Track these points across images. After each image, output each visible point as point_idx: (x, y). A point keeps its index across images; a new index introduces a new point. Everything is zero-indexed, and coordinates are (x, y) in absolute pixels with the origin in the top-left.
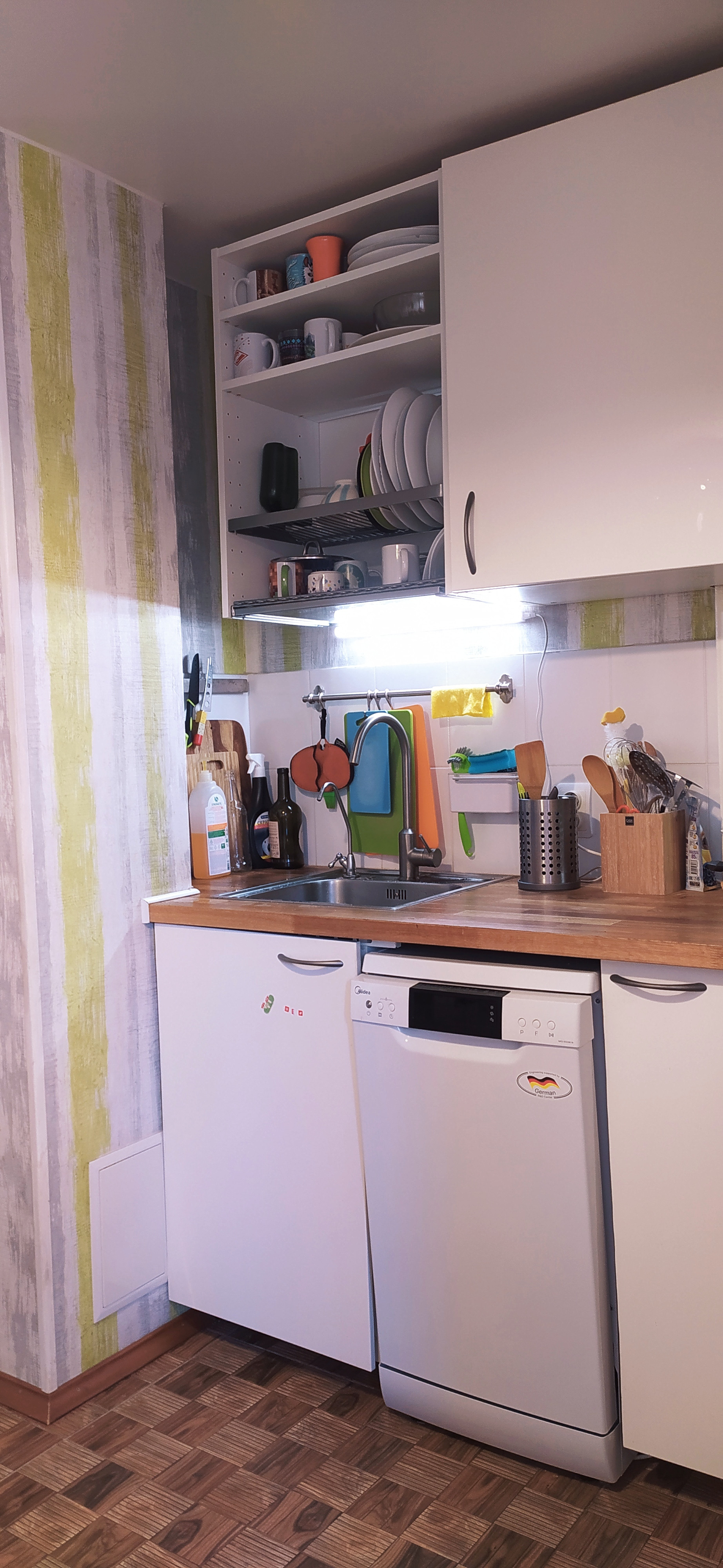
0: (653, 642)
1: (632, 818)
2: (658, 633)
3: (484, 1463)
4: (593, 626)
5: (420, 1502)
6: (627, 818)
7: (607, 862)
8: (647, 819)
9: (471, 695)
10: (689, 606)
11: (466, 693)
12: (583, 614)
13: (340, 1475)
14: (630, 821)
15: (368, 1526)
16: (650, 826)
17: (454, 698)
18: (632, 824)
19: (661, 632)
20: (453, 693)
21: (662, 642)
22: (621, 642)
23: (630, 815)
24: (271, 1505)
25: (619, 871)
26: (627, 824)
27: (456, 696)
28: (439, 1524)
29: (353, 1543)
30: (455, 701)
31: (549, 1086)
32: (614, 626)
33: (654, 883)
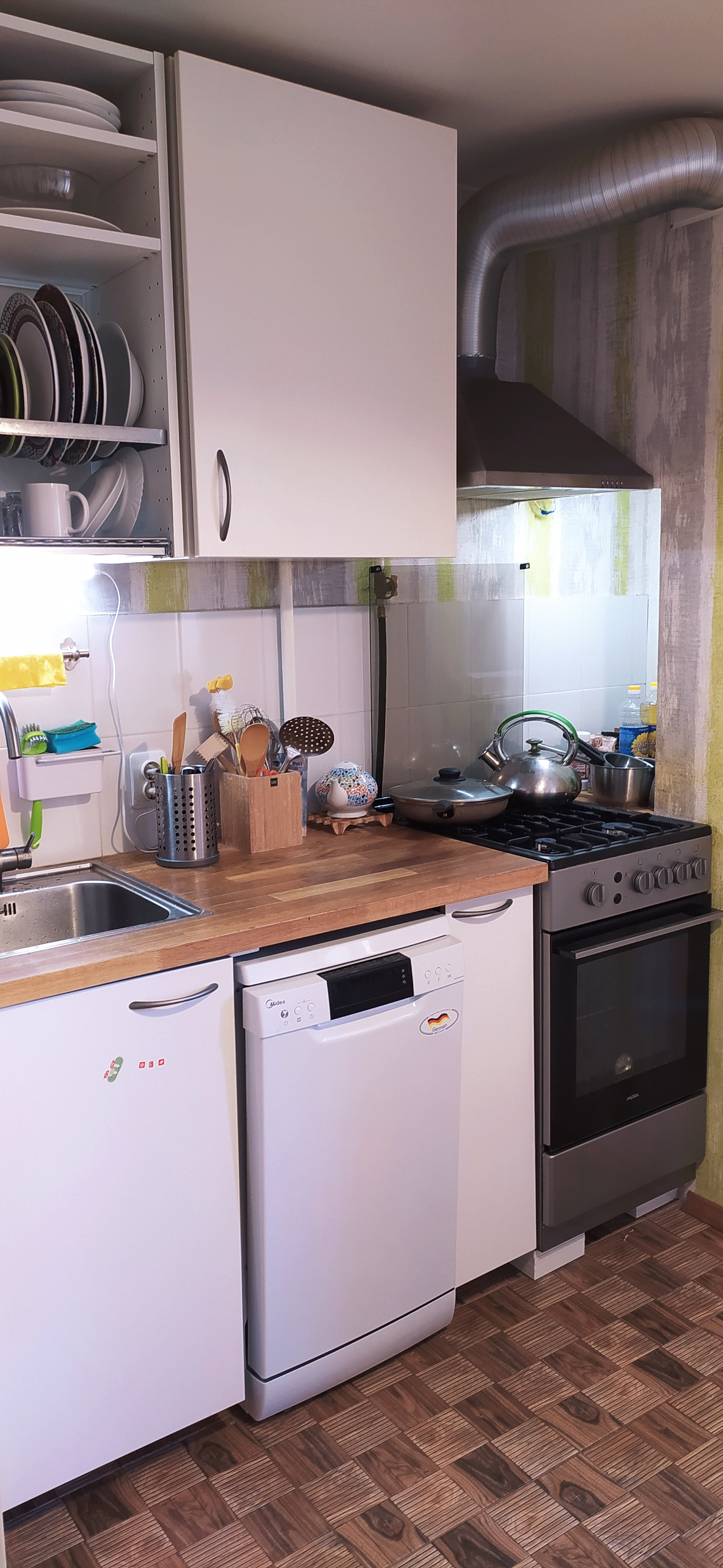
0: (216, 608)
1: (276, 779)
2: (219, 600)
3: (370, 1389)
4: (157, 588)
5: (402, 1443)
6: (272, 780)
7: (255, 825)
8: (289, 779)
9: (46, 662)
10: (245, 575)
11: (40, 661)
12: (147, 576)
13: (332, 1487)
14: (275, 782)
15: (415, 1486)
16: (291, 785)
17: (23, 666)
18: (276, 785)
19: (222, 599)
20: (22, 660)
21: (224, 609)
22: (186, 606)
23: (274, 777)
24: (350, 1551)
25: (265, 831)
26: (272, 785)
27: (27, 663)
28: (437, 1439)
29: (436, 1501)
30: (27, 671)
31: (444, 1021)
32: (178, 590)
33: (294, 836)
